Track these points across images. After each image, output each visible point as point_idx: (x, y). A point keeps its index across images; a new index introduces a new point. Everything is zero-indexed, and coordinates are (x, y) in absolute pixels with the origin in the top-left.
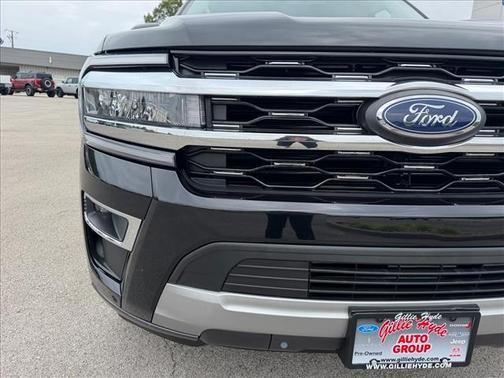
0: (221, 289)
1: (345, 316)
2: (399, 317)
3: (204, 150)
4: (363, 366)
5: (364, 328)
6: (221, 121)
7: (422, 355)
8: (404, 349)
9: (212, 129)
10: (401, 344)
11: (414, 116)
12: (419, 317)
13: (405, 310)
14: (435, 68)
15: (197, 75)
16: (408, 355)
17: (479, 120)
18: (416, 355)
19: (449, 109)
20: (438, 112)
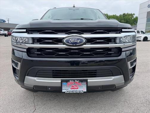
0: (36, 77)
1: (60, 81)
2: (70, 81)
3: (33, 48)
4: (65, 92)
5: (64, 84)
6: (36, 42)
7: (77, 90)
8: (73, 88)
9: (34, 44)
10: (72, 87)
11: (71, 41)
12: (74, 81)
13: (71, 80)
14: (78, 31)
15: (32, 34)
16: (74, 90)
17: (84, 41)
18: (75, 90)
19: (78, 39)
20: (76, 40)
